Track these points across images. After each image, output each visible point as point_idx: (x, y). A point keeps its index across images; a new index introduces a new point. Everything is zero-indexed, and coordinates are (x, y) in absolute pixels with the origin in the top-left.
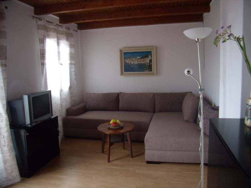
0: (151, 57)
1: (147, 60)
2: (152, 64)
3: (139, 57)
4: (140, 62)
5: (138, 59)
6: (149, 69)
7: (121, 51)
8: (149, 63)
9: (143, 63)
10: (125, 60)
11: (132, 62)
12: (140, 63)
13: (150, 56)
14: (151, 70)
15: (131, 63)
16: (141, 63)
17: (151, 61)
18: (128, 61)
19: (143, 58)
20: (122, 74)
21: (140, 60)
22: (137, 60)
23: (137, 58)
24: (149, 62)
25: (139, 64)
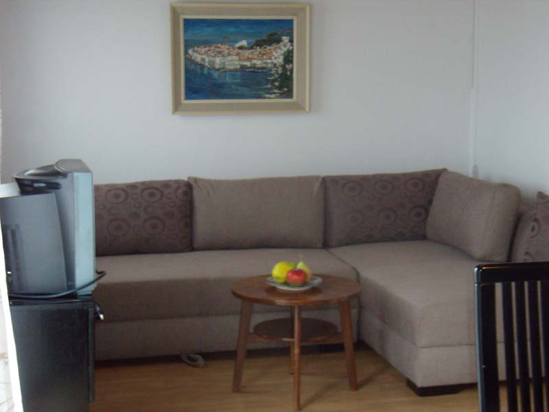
0: (291, 41)
1: (276, 56)
2: (291, 71)
3: (244, 43)
4: (249, 59)
5: (241, 48)
6: (280, 88)
7: (175, 13)
8: (283, 67)
9: (258, 63)
10: (190, 52)
11: (218, 60)
12: (248, 64)
13: (285, 39)
14: (289, 94)
15: (213, 63)
16: (254, 66)
17: (288, 58)
18: (198, 56)
19: (259, 44)
20: (177, 107)
21: (247, 53)
22: (238, 54)
23: (238, 45)
24: (281, 60)
25: (243, 67)
